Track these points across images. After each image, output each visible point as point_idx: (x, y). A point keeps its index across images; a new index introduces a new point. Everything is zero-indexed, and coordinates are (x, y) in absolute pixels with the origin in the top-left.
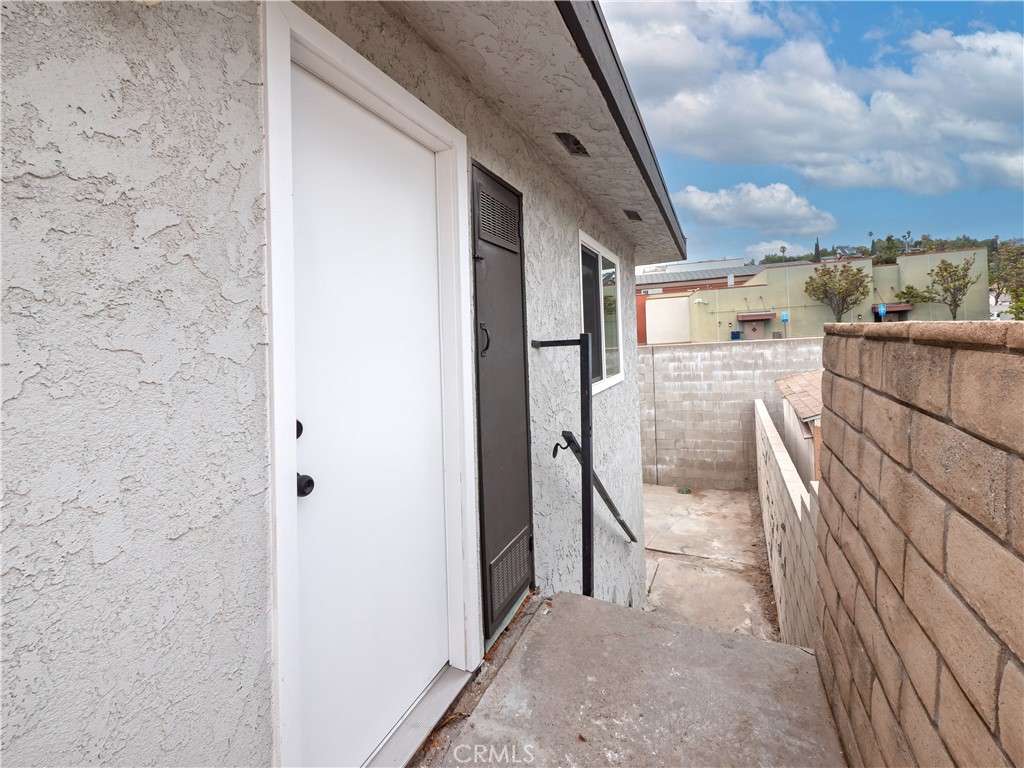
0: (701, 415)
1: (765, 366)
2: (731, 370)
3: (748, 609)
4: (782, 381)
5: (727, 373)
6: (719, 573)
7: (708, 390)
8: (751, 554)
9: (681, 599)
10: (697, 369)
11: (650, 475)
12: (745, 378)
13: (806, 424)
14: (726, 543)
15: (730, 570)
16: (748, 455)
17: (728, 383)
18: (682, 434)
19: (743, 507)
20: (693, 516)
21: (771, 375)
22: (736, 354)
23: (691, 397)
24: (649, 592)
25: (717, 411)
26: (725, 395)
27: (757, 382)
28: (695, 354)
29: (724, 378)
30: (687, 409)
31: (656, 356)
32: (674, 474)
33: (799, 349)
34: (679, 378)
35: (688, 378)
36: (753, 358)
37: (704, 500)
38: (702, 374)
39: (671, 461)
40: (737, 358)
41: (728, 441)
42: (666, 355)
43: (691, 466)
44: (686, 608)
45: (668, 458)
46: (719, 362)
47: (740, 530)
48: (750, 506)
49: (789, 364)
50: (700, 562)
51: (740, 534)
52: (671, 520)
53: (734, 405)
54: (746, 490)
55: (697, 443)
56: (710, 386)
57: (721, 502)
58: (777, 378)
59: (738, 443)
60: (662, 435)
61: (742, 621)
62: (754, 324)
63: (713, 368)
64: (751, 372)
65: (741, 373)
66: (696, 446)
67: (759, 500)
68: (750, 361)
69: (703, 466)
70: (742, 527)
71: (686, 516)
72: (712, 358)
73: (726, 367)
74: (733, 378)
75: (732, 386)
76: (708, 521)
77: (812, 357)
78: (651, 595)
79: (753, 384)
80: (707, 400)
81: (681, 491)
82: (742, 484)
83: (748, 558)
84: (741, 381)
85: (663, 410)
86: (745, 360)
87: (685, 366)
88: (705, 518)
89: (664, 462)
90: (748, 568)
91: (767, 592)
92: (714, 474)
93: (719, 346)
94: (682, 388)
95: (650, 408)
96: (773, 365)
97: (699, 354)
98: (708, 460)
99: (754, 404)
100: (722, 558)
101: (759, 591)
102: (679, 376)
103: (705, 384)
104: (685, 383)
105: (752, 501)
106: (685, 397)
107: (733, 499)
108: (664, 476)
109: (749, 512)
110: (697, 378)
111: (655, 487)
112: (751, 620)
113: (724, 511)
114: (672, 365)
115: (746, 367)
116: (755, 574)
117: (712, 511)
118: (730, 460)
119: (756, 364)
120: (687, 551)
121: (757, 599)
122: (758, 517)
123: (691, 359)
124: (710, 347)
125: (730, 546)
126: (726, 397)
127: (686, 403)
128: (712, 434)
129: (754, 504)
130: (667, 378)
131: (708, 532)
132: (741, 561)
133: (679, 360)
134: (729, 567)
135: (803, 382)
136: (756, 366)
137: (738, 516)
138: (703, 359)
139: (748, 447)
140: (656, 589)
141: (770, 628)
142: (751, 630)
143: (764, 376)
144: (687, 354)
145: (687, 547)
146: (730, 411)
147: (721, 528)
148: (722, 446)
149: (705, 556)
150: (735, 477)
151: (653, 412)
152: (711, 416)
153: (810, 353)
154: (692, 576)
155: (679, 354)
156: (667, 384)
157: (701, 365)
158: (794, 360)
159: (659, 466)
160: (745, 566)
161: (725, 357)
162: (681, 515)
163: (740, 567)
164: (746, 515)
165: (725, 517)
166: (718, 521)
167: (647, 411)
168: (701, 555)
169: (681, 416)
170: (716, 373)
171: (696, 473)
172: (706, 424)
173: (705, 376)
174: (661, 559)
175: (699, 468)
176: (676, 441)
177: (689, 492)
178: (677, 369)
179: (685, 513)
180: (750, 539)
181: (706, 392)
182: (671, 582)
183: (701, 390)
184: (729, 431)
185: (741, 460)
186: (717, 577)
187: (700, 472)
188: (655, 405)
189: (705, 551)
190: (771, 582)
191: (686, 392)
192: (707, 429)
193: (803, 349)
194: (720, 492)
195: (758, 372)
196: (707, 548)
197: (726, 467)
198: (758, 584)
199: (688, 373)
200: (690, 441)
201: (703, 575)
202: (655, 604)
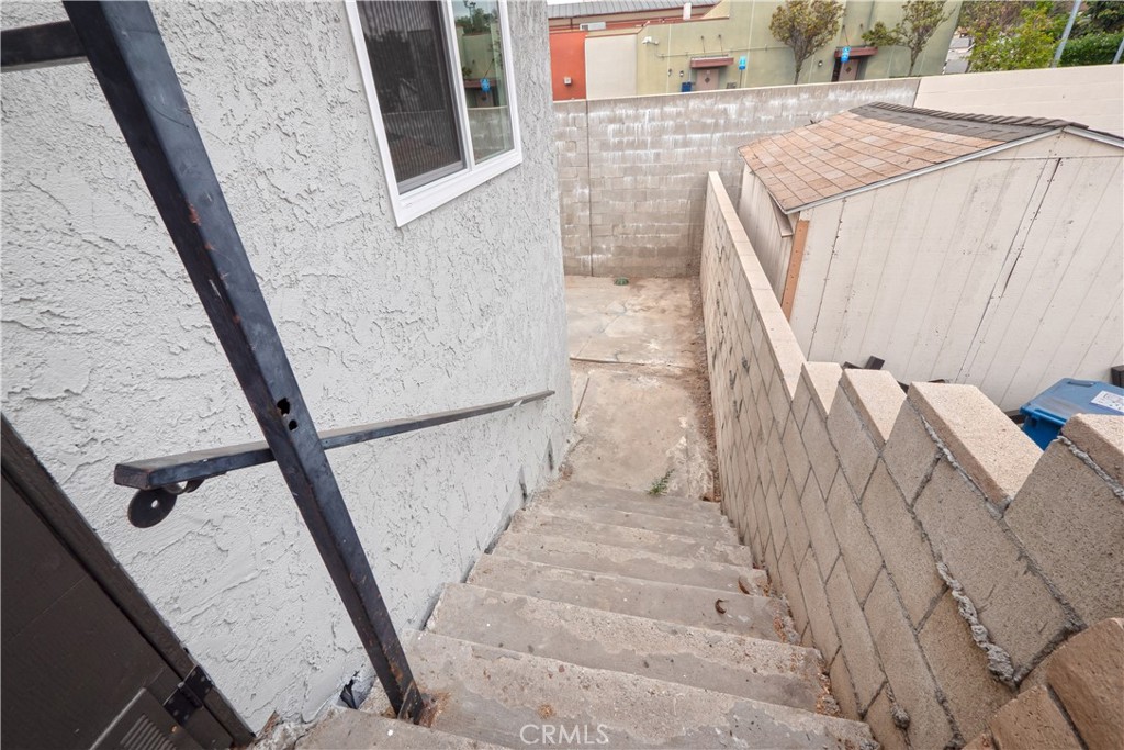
0: (644, 193)
1: (726, 129)
2: (684, 133)
3: (684, 425)
4: (747, 149)
5: (679, 137)
6: (655, 382)
7: (655, 161)
8: (690, 355)
9: (613, 420)
10: (643, 133)
11: (584, 266)
12: (701, 145)
13: (785, 218)
14: (664, 344)
15: (667, 376)
16: (694, 238)
17: (680, 151)
18: (622, 218)
19: (683, 297)
20: (630, 313)
21: (732, 140)
22: (694, 111)
23: (633, 170)
24: (577, 417)
25: (664, 188)
26: (674, 168)
27: (714, 149)
28: (641, 111)
29: (676, 144)
30: (629, 187)
31: (591, 115)
32: (611, 264)
33: (772, 102)
34: (619, 146)
35: (632, 145)
36: (713, 117)
37: (643, 292)
38: (649, 139)
39: (608, 250)
40: (695, 117)
41: (673, 224)
42: (604, 113)
43: (630, 253)
44: (617, 433)
45: (604, 247)
46: (671, 123)
47: (679, 325)
48: (690, 295)
49: (756, 123)
50: (633, 371)
51: (678, 330)
52: (605, 320)
53: (684, 179)
54: (687, 276)
55: (637, 227)
56: (658, 155)
57: (659, 293)
58: (740, 143)
59: (684, 226)
60: (598, 220)
61: (677, 440)
62: (708, 72)
63: (662, 131)
64: (708, 136)
65: (696, 137)
66: (637, 231)
67: (700, 289)
68: (709, 121)
69: (644, 253)
70: (682, 322)
71: (622, 314)
72: (663, 117)
73: (679, 129)
74: (686, 144)
75: (684, 155)
76: (645, 318)
77: (784, 114)
78: (578, 421)
79: (710, 152)
80: (653, 175)
81: (617, 283)
82: (683, 271)
83: (685, 360)
84: (695, 149)
85: (599, 189)
86: (704, 120)
87: (628, 128)
88: (643, 314)
89: (599, 251)
90: (686, 372)
91: (704, 401)
92: (654, 262)
93: (673, 98)
94: (624, 159)
95: (582, 188)
96: (738, 125)
97: (647, 111)
98: (649, 246)
99: (706, 178)
100: (657, 363)
101: (696, 400)
102: (621, 142)
103: (651, 153)
104: (627, 152)
105: (693, 289)
106: (626, 171)
107: (672, 288)
108: (600, 266)
109: (689, 303)
110: (642, 145)
111: (589, 278)
112: (687, 438)
113: (663, 303)
114: (611, 127)
115: (704, 128)
116: (692, 378)
117: (651, 304)
118: (673, 245)
119: (716, 125)
120: (622, 358)
121: (693, 410)
122: (698, 308)
123: (637, 118)
124: (661, 101)
125: (668, 347)
126: (676, 169)
127: (628, 179)
128: (655, 217)
129: (695, 293)
130: (605, 146)
131: (645, 331)
132: (680, 364)
133: (621, 121)
134: (666, 372)
135: (775, 149)
136: (716, 128)
137: (678, 308)
138: (652, 119)
139: (694, 229)
140: (585, 411)
141: (706, 446)
142: (686, 451)
143: (724, 141)
144: (631, 112)
145: (621, 353)
146: (679, 188)
147: (659, 325)
148: (666, 230)
149: (641, 362)
150: (677, 263)
151: (587, 191)
152: (656, 194)
153: (784, 107)
154: (625, 389)
155: (621, 111)
156: (604, 154)
157: (648, 127)
158: (763, 118)
159: (595, 256)
160: (683, 369)
161: (679, 114)
162: (616, 313)
163: (678, 372)
164: (686, 307)
165: (663, 311)
166: (656, 317)
167: (580, 191)
168: (637, 362)
169: (620, 195)
170: (665, 137)
171: (636, 261)
172: (649, 205)
173: (652, 143)
174: (592, 372)
175: (640, 256)
176: (614, 227)
177: (626, 283)
178: (618, 133)
179: (619, 309)
180: (688, 336)
181: (652, 164)
182: (602, 400)
183: (646, 161)
184: (675, 211)
185: (685, 245)
186: (653, 387)
187: (640, 260)
188: (590, 183)
189: (641, 356)
190: (709, 388)
191: (628, 165)
192: (650, 210)
193: (775, 103)
194: (659, 281)
195: (718, 135)
196: (642, 352)
197: (669, 252)
198: (696, 390)
199: (631, 139)
200: (630, 225)
201: (638, 386)
202: (582, 431)
